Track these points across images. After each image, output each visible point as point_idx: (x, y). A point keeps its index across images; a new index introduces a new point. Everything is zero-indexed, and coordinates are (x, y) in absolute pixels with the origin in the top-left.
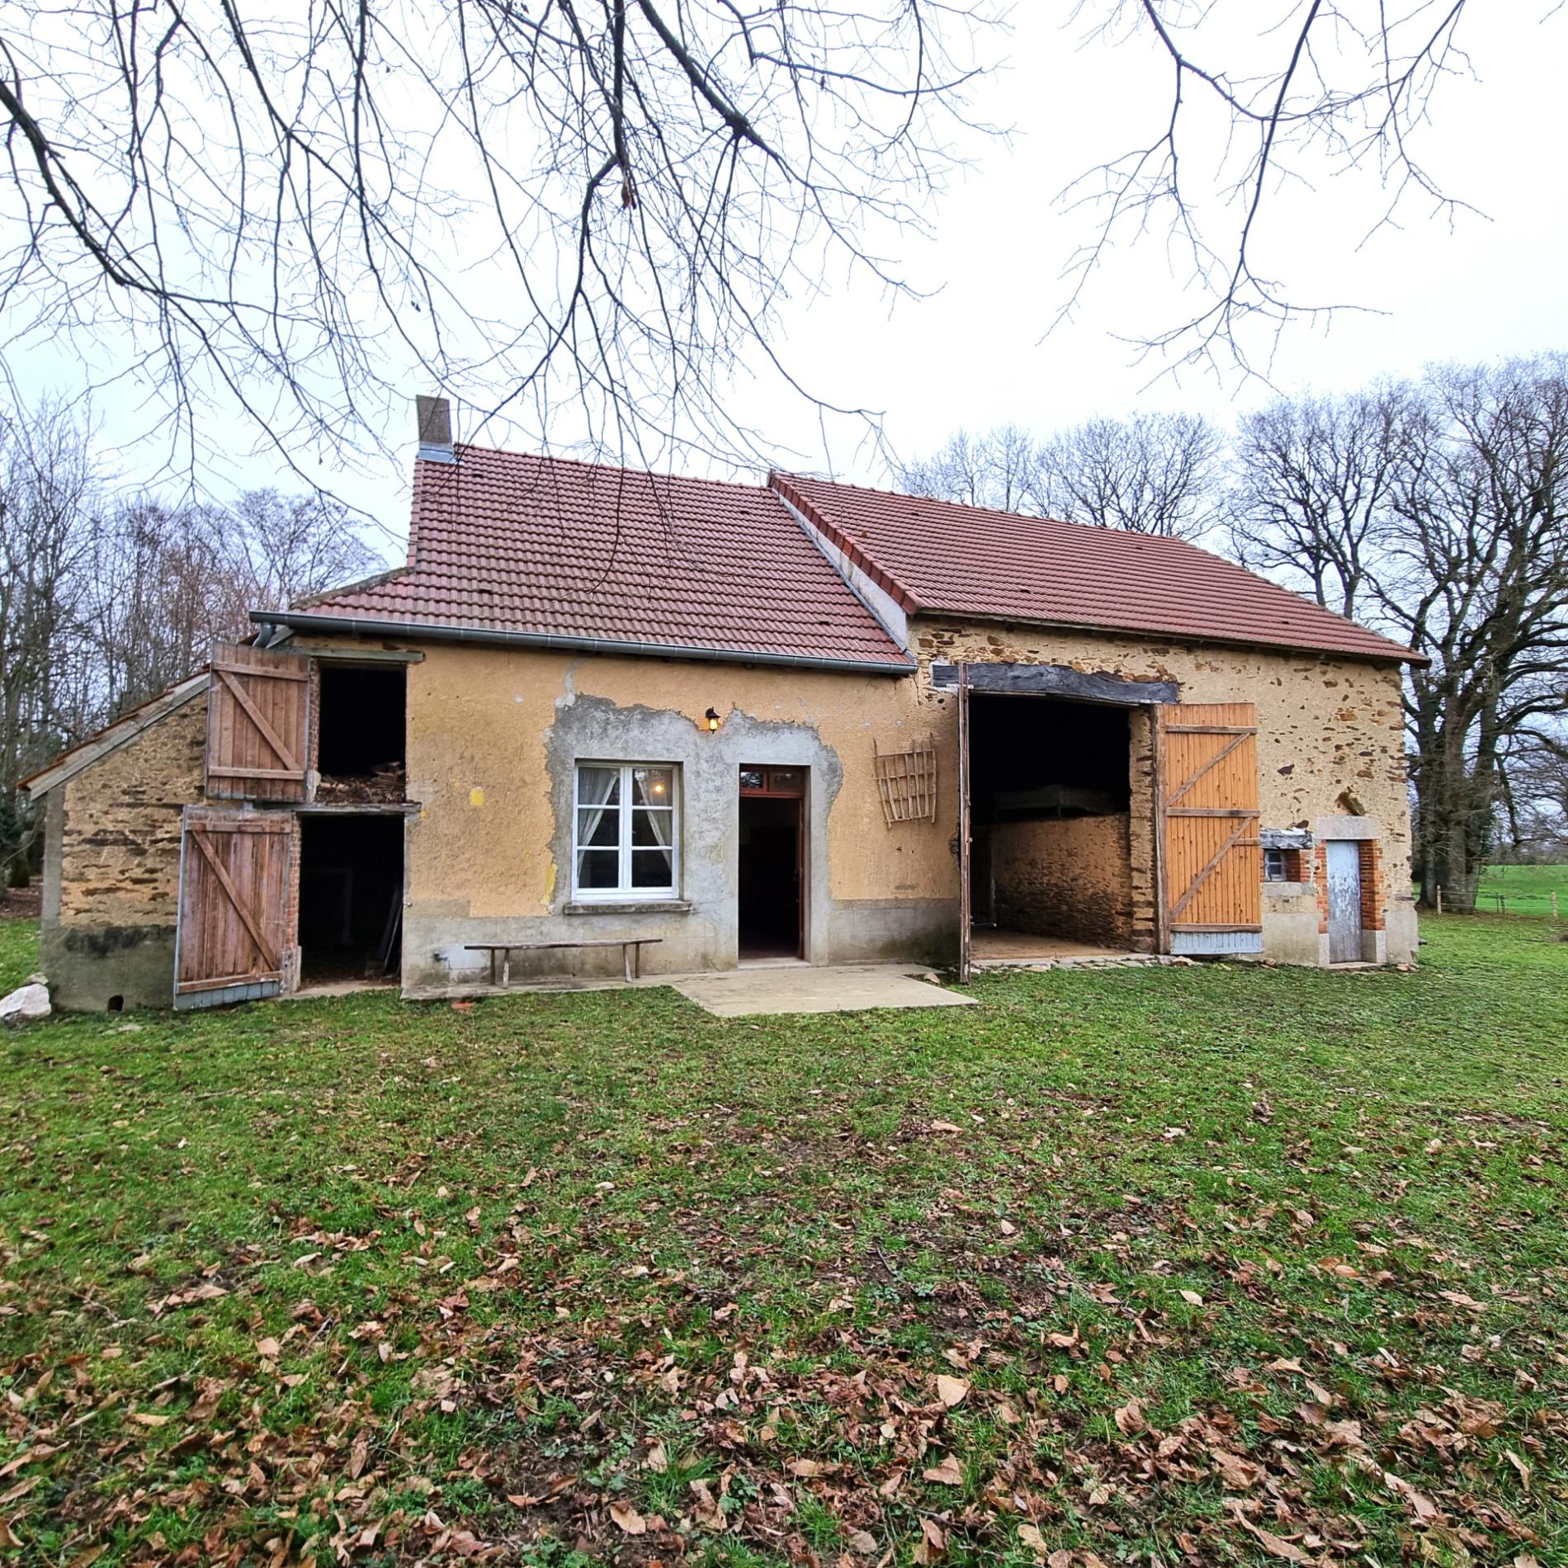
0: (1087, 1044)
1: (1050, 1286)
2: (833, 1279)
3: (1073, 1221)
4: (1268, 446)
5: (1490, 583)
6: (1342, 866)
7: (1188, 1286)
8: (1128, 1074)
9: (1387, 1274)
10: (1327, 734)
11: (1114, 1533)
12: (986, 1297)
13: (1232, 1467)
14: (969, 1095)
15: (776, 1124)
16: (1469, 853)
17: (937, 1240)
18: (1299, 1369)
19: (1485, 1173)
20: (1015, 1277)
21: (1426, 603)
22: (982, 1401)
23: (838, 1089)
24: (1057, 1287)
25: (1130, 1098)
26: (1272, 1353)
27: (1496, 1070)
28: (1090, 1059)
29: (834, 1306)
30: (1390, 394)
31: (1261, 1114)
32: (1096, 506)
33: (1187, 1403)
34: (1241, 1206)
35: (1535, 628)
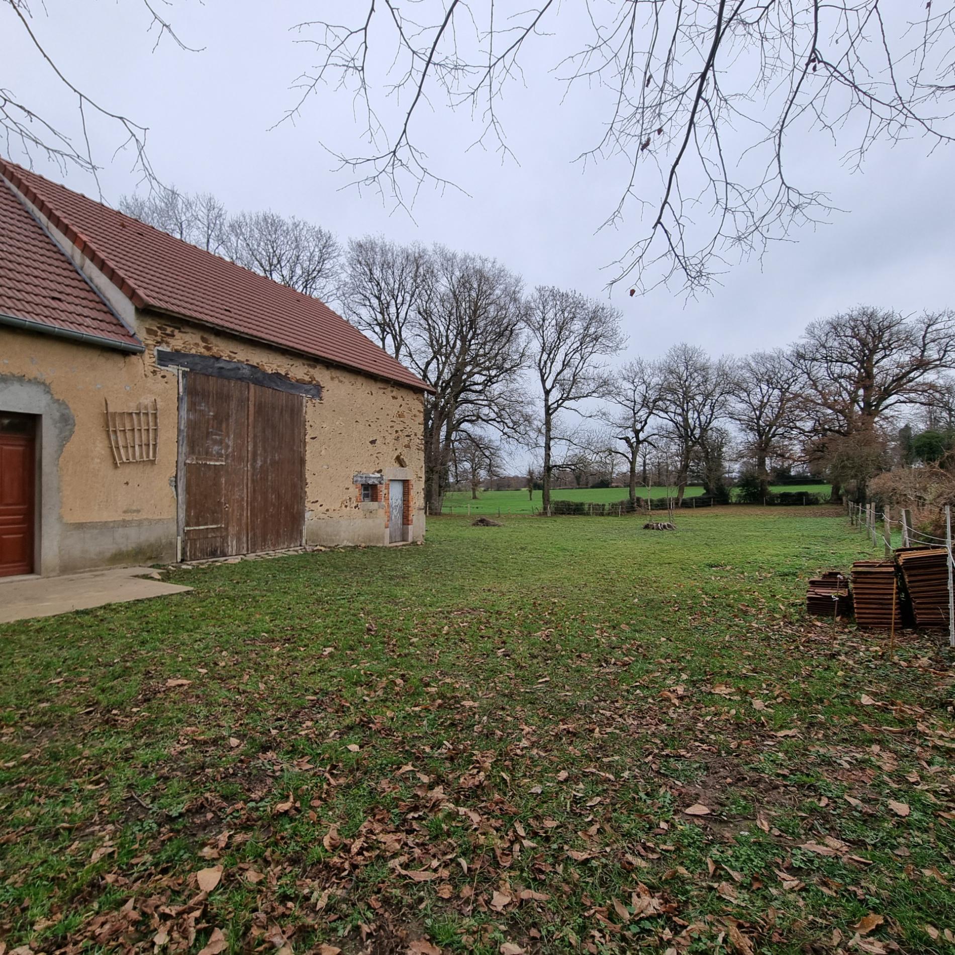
0: (271, 606)
1: (269, 773)
2: (93, 833)
3: (278, 723)
4: (363, 262)
5: (453, 359)
6: (396, 492)
7: (350, 742)
8: (297, 621)
9: (440, 701)
10: (392, 424)
11: (334, 921)
12: (225, 798)
13: (390, 841)
14: (193, 655)
15: (17, 718)
16: (440, 486)
17: (181, 769)
18: (412, 768)
19: (467, 638)
20: (244, 775)
21: (428, 364)
22: (233, 876)
23: (78, 675)
24: (274, 772)
25: (300, 635)
26: (398, 765)
27: (462, 588)
28: (275, 615)
29: (96, 856)
30: (419, 253)
31: (371, 630)
32: (268, 268)
33: (361, 814)
34: (370, 685)
35: (468, 383)
